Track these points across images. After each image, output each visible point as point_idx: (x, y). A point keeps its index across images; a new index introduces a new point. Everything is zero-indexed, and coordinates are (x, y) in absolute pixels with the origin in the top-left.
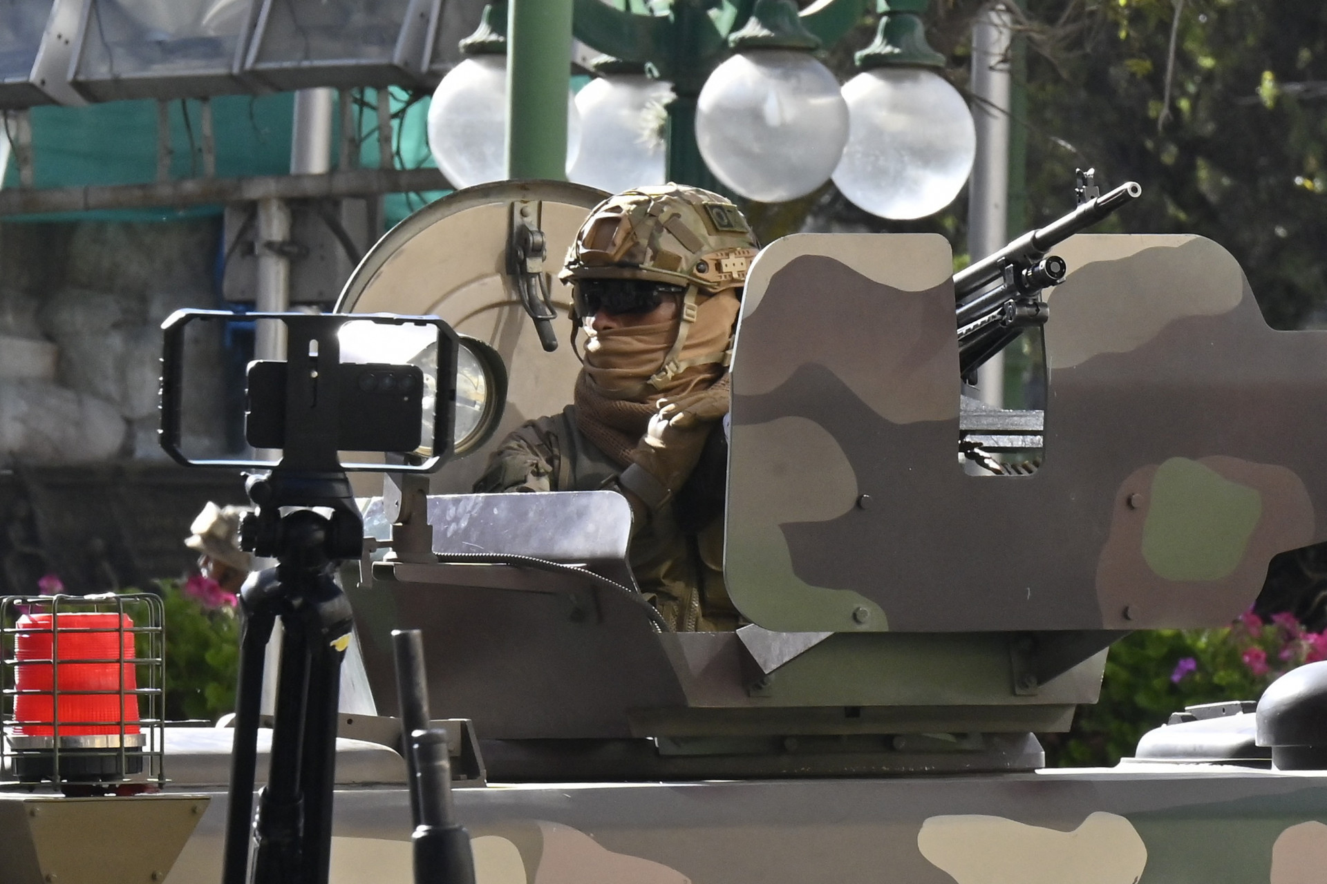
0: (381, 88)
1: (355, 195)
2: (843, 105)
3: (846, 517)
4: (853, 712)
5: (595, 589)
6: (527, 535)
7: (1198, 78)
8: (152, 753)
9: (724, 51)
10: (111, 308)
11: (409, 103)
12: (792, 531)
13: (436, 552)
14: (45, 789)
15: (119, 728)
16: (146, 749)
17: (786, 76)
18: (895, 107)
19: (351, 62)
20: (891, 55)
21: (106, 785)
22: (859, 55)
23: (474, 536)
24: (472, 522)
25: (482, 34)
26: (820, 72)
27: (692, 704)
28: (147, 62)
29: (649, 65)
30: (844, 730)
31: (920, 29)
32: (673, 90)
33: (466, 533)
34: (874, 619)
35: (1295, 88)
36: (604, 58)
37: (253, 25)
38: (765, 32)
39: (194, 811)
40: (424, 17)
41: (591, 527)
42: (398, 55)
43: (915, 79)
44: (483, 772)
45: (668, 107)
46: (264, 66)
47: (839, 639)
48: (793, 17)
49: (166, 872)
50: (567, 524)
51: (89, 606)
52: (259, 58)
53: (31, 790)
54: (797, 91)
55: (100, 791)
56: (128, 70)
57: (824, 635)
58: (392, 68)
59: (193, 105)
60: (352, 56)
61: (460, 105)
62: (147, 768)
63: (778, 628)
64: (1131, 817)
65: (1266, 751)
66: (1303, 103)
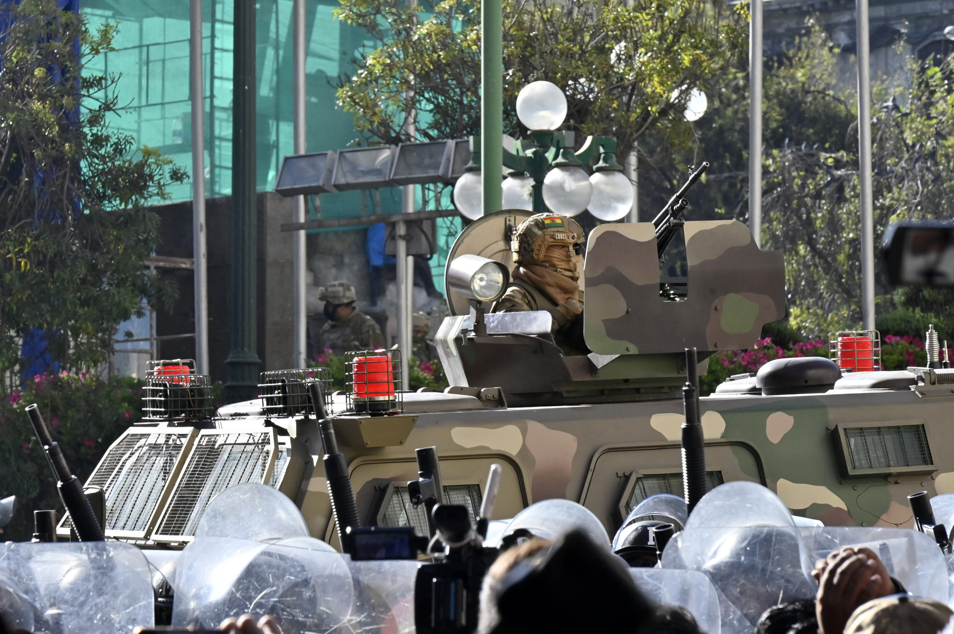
0: (435, 183)
1: (427, 219)
2: (591, 184)
3: (623, 317)
4: (626, 381)
5: (540, 343)
6: (517, 326)
7: (679, 174)
8: (399, 402)
9: (550, 167)
10: (332, 261)
11: (443, 189)
12: (606, 322)
13: (488, 332)
14: (364, 415)
15: (388, 394)
16: (397, 400)
17: (571, 175)
18: (607, 184)
19: (425, 175)
20: (606, 167)
21: (384, 413)
22: (595, 167)
23: (500, 327)
24: (499, 323)
25: (470, 164)
26: (582, 173)
27: (574, 380)
28: (358, 177)
29: (526, 172)
30: (624, 387)
31: (614, 158)
32: (535, 180)
33: (496, 327)
34: (633, 350)
35: (712, 177)
36: (511, 171)
37: (392, 164)
38: (564, 161)
39: (414, 420)
40: (448, 160)
41: (538, 323)
42: (440, 172)
43: (614, 174)
44: (506, 404)
45: (533, 187)
46: (397, 177)
47: (622, 357)
48: (573, 156)
49: (405, 440)
50: (530, 322)
51: (376, 354)
52: (394, 175)
53: (359, 415)
54: (576, 180)
55: (382, 415)
56: (351, 180)
57: (617, 356)
58: (439, 176)
59: (373, 191)
60: (424, 173)
61: (464, 188)
62: (397, 406)
63: (602, 354)
64: (720, 412)
65: (760, 389)
66: (715, 181)
